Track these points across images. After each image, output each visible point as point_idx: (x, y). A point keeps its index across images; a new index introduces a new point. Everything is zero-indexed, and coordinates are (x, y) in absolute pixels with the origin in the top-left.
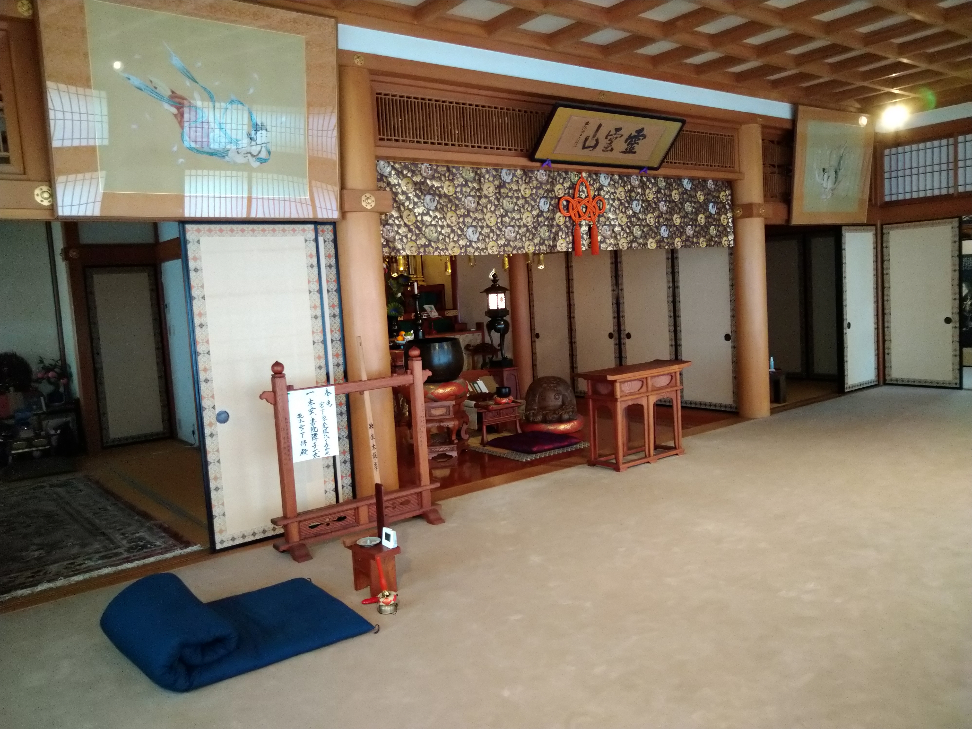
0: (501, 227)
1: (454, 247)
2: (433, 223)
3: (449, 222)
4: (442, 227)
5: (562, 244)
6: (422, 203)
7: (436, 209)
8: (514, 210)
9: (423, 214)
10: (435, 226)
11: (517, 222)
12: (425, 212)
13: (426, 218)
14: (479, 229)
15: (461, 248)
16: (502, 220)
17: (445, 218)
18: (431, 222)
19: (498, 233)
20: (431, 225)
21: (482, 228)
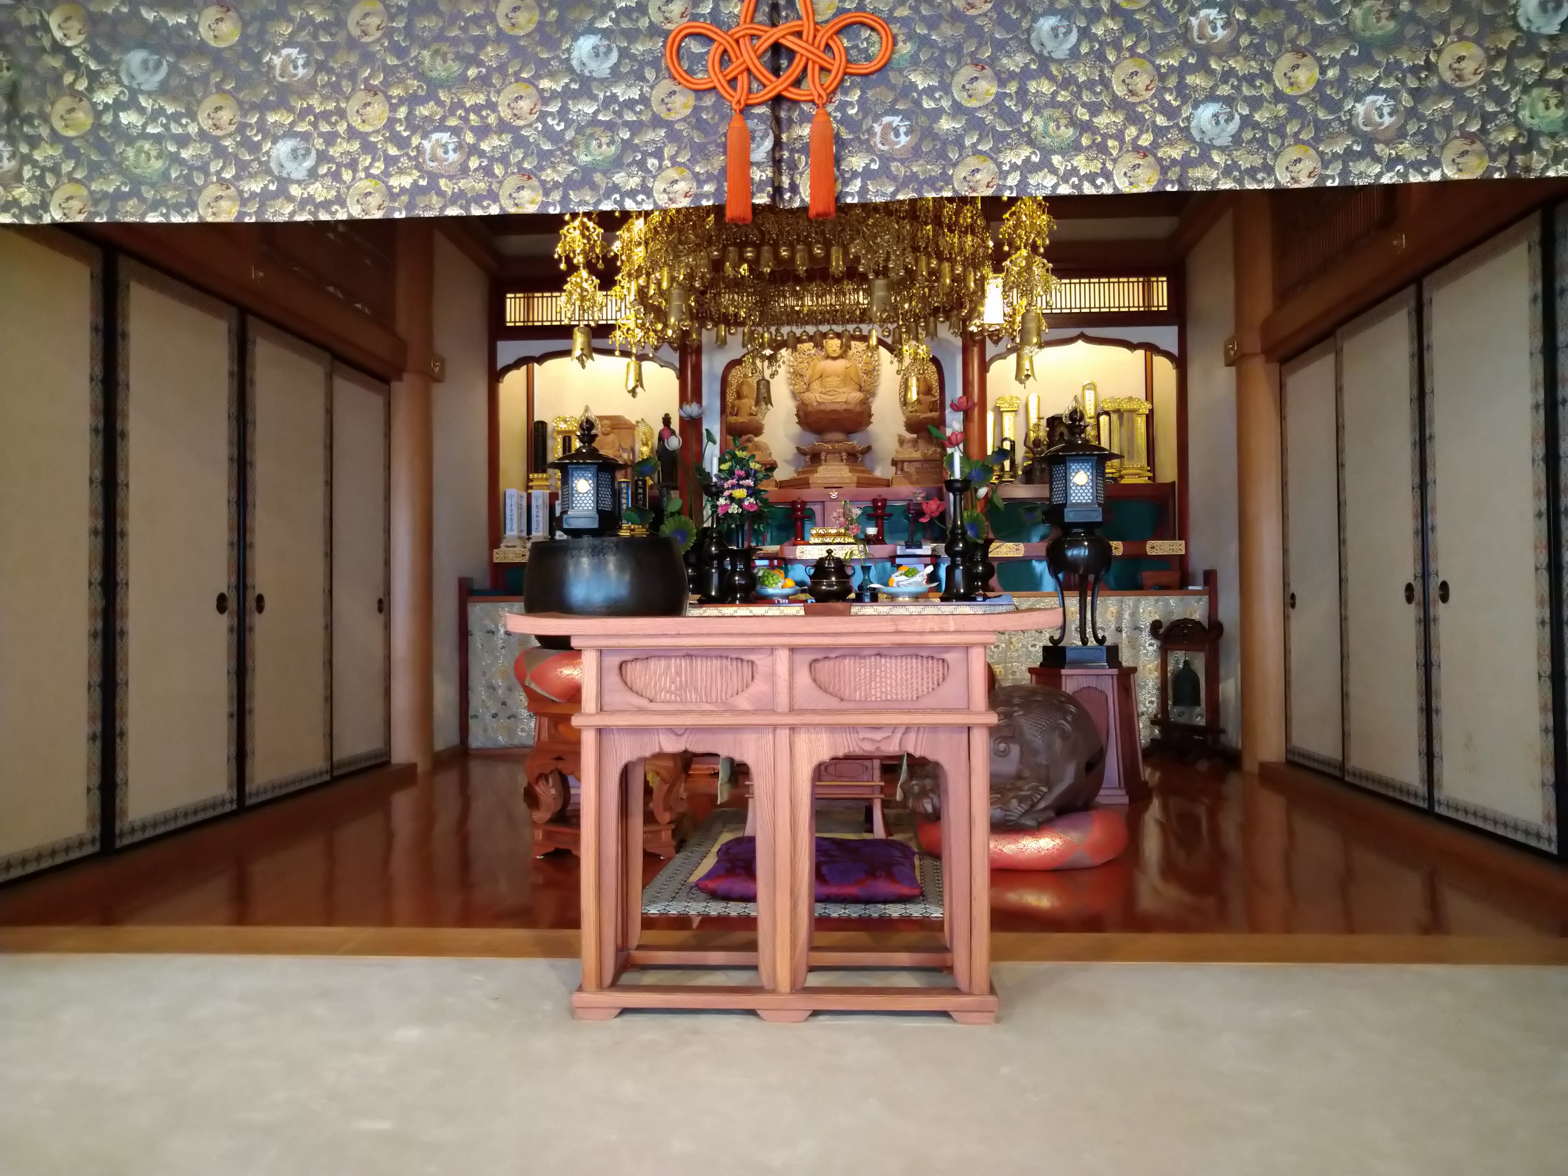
0: (405, 134)
1: (218, 198)
2: (151, 130)
3: (206, 124)
4: (183, 141)
5: (675, 182)
6: (112, 73)
7: (163, 90)
8: (463, 79)
9: (118, 106)
10: (157, 139)
11: (472, 117)
12: (124, 98)
13: (126, 118)
14: (319, 143)
15: (244, 202)
16: (410, 113)
17: (193, 116)
18: (144, 126)
19: (393, 151)
20: (144, 136)
21: (330, 139)
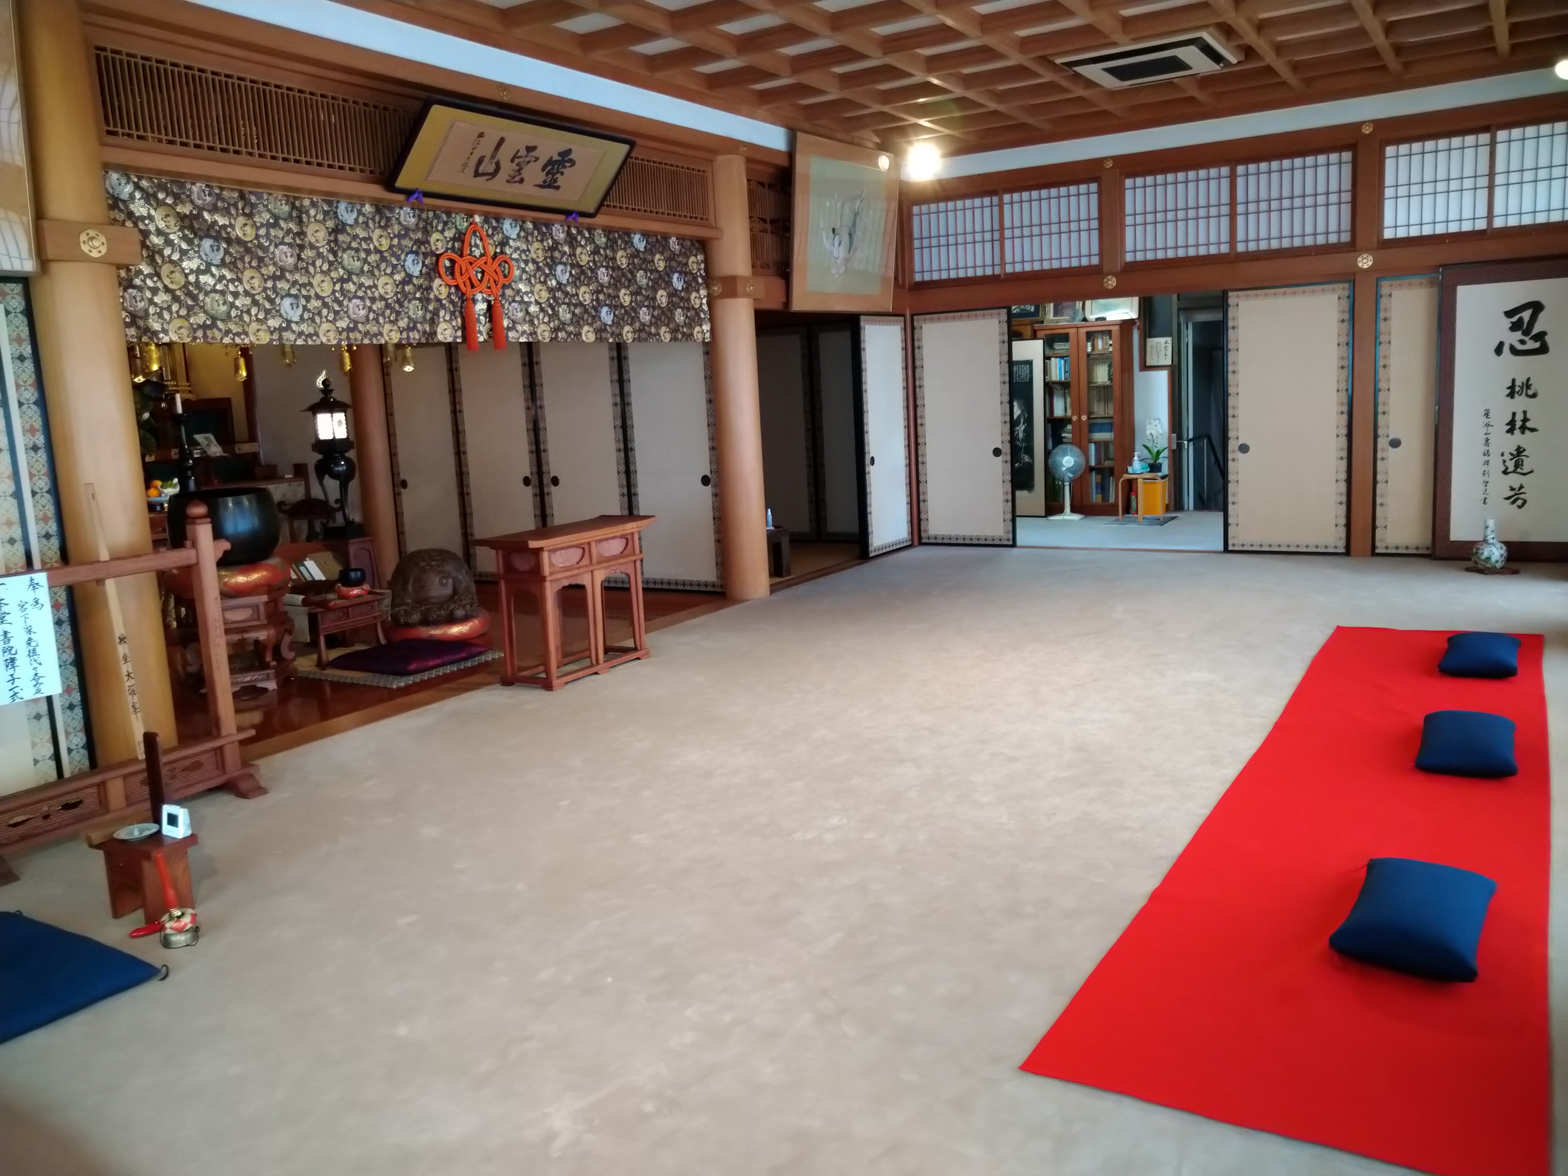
0: (341, 299)
1: (258, 330)
2: (218, 287)
3: (247, 287)
4: (236, 295)
5: (445, 329)
6: (195, 252)
7: (223, 264)
8: (362, 271)
9: (198, 272)
10: (223, 293)
11: (368, 292)
12: (202, 268)
13: (203, 279)
14: (303, 302)
15: (272, 333)
16: (342, 287)
17: (240, 281)
18: (215, 285)
19: (337, 308)
20: (215, 291)
21: (308, 298)
